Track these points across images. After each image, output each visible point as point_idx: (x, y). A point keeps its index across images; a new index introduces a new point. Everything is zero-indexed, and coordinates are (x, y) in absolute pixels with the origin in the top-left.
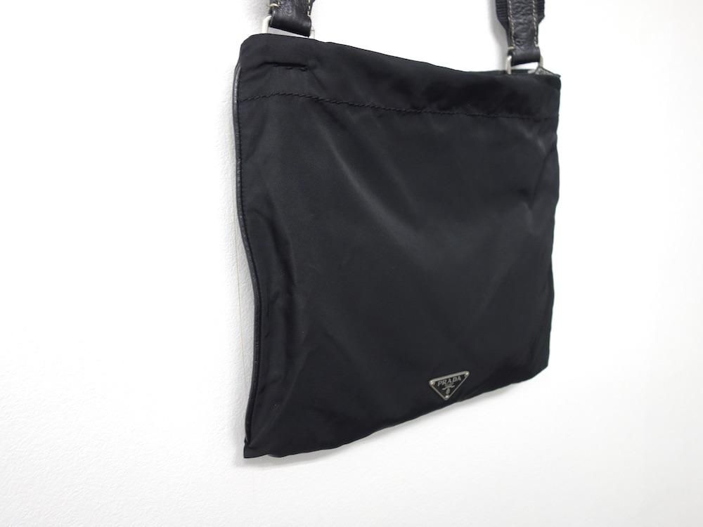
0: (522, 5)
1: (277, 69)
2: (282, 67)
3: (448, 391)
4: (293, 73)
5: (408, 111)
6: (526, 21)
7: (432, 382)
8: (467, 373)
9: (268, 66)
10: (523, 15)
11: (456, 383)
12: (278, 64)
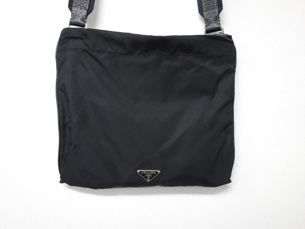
0: (210, 5)
1: (71, 40)
2: (73, 39)
3: (149, 178)
4: (76, 41)
5: (126, 53)
6: (212, 12)
7: (138, 171)
8: (159, 171)
9: (67, 39)
10: (211, 9)
11: (153, 175)
12: (72, 38)
